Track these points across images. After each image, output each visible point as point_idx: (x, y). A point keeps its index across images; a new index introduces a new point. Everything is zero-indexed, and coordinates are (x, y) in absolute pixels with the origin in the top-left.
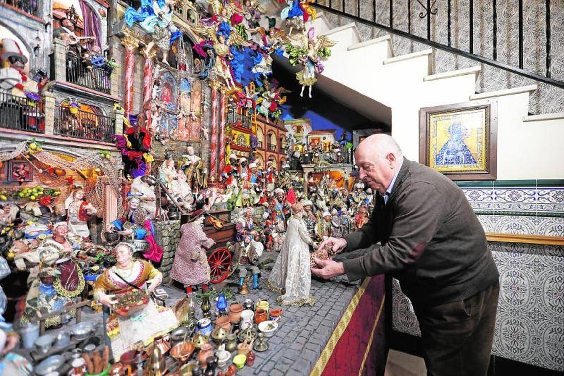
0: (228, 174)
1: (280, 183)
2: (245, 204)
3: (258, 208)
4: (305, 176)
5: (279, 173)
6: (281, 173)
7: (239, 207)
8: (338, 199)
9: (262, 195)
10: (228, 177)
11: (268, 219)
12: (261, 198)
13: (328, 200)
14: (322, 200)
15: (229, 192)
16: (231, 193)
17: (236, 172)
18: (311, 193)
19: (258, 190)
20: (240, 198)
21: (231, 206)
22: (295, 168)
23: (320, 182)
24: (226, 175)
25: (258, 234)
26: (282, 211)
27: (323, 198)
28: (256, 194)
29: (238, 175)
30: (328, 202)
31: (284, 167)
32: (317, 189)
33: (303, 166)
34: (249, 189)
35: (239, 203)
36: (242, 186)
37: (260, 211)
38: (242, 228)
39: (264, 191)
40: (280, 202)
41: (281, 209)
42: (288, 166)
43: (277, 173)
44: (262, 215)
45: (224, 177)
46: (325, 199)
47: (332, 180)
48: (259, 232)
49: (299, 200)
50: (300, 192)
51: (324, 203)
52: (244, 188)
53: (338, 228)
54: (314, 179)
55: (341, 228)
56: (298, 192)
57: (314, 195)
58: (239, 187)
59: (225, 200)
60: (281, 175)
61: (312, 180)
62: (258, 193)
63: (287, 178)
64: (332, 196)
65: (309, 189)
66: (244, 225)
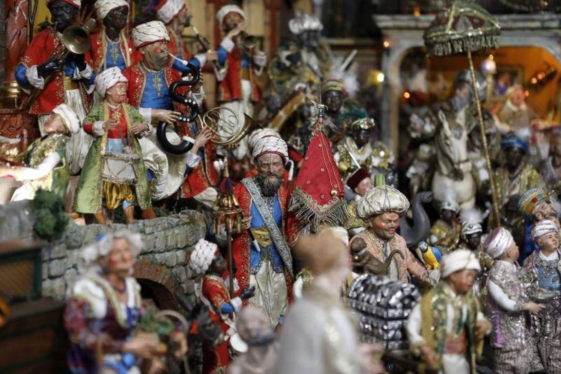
0: (42, 72)
1: (277, 99)
2: (114, 205)
3: (173, 219)
4: (392, 63)
5: (273, 55)
6: (285, 54)
7: (90, 218)
8: (527, 172)
9: (193, 159)
10: (40, 83)
11: (213, 269)
12: (189, 171)
13: (484, 175)
14: (457, 175)
15: (42, 156)
16: (52, 158)
17: (78, 61)
18: (415, 144)
19: (172, 137)
20: (92, 179)
21: (50, 220)
22: (349, 25)
23: (452, 94)
24: (32, 73)
25: (162, 348)
26: (276, 233)
27: (464, 167)
28: (162, 155)
29: (88, 73)
30: (487, 185)
31: (295, 27)
32: (439, 127)
33: (384, 21)
34: (131, 138)
35: (87, 201)
36: (98, 126)
37: (179, 234)
38: (89, 322)
39: (200, 141)
40: (268, 193)
41: (271, 223)
42: (313, 23)
43: (261, 58)
44: (188, 249)
45: (24, 83)
46: (474, 173)
47: (511, 83)
48: (165, 339)
49: (354, 183)
50: (360, 144)
51: (465, 187)
52: (111, 135)
53: (515, 314)
54: (432, 79)
55: (527, 314)
56: (350, 144)
57: (425, 150)
58: (89, 130)
59: (26, 194)
60: (280, 65)
61: (420, 82)
62: (175, 153)
63: (308, 75)
64: (503, 161)
65: (404, 125)
66: (100, 309)
